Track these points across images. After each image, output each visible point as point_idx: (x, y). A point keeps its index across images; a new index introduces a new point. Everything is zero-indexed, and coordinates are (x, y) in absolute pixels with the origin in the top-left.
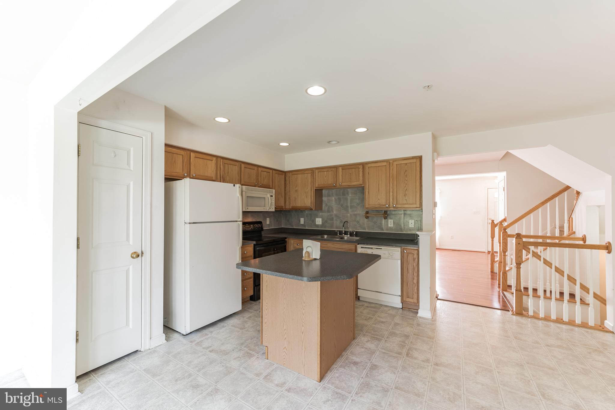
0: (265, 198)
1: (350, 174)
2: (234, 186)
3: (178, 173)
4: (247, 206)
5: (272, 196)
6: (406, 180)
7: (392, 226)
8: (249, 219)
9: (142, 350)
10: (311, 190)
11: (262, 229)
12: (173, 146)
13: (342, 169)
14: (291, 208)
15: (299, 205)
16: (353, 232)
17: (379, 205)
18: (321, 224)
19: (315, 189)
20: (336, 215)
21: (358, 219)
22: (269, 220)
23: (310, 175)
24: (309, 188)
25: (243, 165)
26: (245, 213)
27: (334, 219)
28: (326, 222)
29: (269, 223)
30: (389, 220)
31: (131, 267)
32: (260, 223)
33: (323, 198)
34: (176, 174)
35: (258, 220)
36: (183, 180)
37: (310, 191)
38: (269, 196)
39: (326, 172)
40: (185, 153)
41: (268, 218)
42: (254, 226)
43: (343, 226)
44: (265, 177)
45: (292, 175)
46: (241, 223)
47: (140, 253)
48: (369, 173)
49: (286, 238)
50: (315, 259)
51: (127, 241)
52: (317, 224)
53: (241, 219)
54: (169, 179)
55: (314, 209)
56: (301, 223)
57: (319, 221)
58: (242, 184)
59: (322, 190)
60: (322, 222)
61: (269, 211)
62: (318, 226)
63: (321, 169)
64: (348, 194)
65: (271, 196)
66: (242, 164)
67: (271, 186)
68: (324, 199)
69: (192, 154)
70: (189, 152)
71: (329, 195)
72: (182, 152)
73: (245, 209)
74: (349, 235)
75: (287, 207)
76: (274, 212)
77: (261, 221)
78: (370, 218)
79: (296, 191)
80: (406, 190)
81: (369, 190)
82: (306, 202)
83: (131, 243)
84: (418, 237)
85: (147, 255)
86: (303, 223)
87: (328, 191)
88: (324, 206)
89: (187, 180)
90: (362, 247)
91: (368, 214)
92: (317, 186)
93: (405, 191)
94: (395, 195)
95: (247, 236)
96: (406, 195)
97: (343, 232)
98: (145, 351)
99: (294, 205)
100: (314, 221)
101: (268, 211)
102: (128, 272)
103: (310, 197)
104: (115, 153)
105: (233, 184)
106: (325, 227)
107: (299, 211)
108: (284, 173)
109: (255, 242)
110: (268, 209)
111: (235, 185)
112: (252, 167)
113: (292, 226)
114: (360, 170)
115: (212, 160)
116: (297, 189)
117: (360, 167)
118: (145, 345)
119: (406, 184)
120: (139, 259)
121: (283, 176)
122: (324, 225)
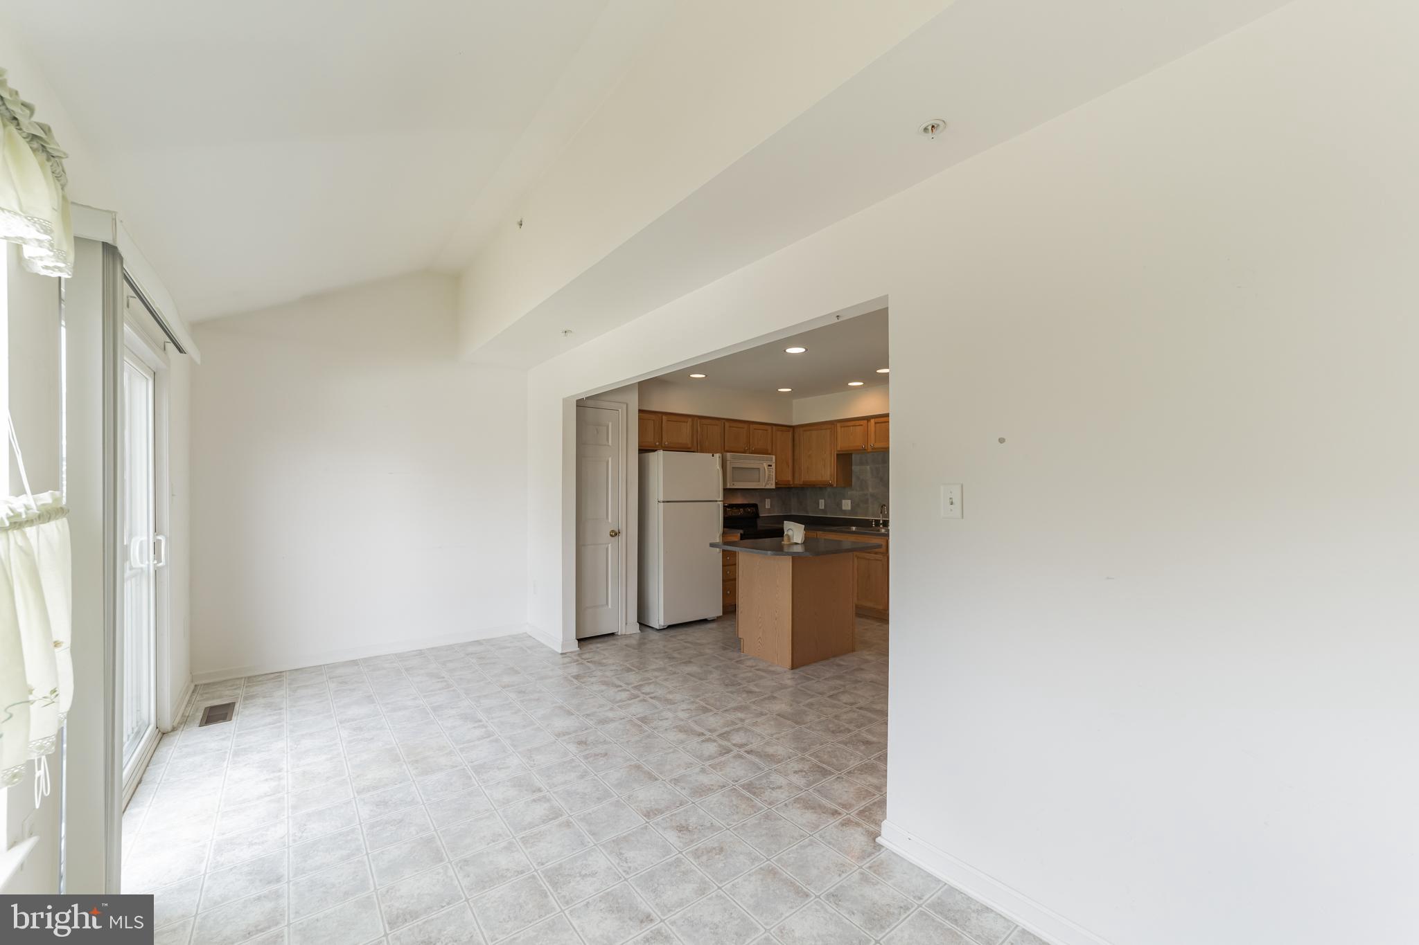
0: (759, 468)
2: (713, 456)
3: (651, 442)
4: (733, 481)
5: (771, 466)
8: (739, 500)
9: (619, 634)
10: (831, 456)
11: (756, 515)
13: (875, 423)
14: (801, 483)
15: (814, 479)
18: (850, 509)
19: (837, 455)
20: (872, 495)
22: (768, 502)
23: (828, 431)
24: (828, 452)
25: (727, 424)
26: (728, 492)
27: (870, 501)
28: (857, 506)
29: (769, 507)
31: (610, 545)
32: (755, 506)
33: (852, 467)
35: (752, 502)
36: (656, 453)
37: (828, 457)
38: (765, 465)
39: (852, 426)
40: (656, 418)
41: (768, 498)
42: (744, 510)
43: (881, 513)
44: (761, 437)
45: (805, 431)
46: (721, 504)
47: (617, 531)
50: (796, 544)
51: (605, 518)
52: (843, 509)
53: (721, 498)
54: (644, 450)
55: (835, 486)
56: (820, 508)
57: (847, 505)
58: (724, 451)
59: (851, 454)
60: (852, 507)
61: (766, 487)
62: (845, 512)
63: (844, 423)
65: (769, 466)
66: (726, 422)
67: (770, 452)
68: (855, 468)
69: (664, 417)
70: (660, 415)
71: (861, 463)
72: (653, 417)
73: (730, 485)
75: (797, 482)
76: (773, 489)
77: (757, 503)
82: (824, 475)
83: (610, 520)
85: (622, 537)
86: (823, 508)
88: (854, 480)
89: (661, 453)
92: (839, 449)
95: (730, 522)
97: (880, 521)
98: (622, 635)
99: (808, 480)
100: (839, 505)
101: (763, 487)
102: (607, 549)
103: (829, 466)
104: (597, 430)
105: (711, 454)
106: (856, 514)
107: (818, 488)
108: (792, 429)
109: (741, 531)
110: (764, 484)
111: (715, 455)
112: (741, 425)
113: (808, 512)
116: (811, 454)
118: (621, 629)
120: (616, 537)
121: (790, 434)
122: (853, 510)
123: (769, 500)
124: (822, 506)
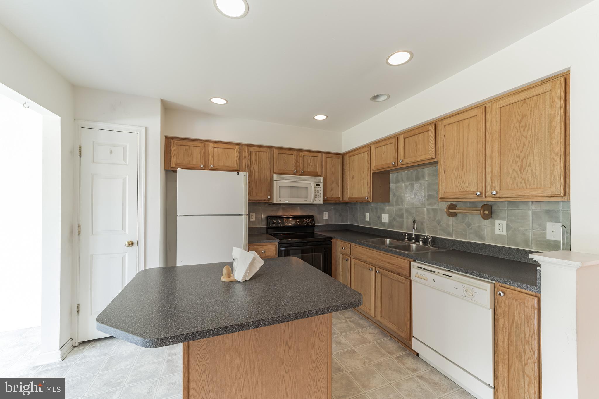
0: (307, 187)
1: (416, 143)
2: (238, 174)
3: (195, 165)
4: (279, 198)
5: (319, 185)
6: (522, 135)
7: (504, 233)
8: (298, 213)
10: (368, 175)
11: (313, 225)
12: (189, 139)
13: (405, 138)
14: (348, 199)
15: (356, 196)
16: (427, 238)
17: (464, 192)
18: (388, 222)
19: (373, 173)
20: (406, 210)
21: (438, 217)
22: (327, 214)
23: (366, 154)
24: (366, 173)
25: (276, 152)
27: (405, 215)
28: (394, 219)
29: (327, 218)
30: (497, 222)
31: (127, 255)
32: (312, 217)
33: (390, 185)
34: (192, 166)
35: (310, 214)
37: (366, 176)
38: (312, 185)
39: (384, 147)
40: (202, 145)
41: (326, 211)
42: (301, 221)
44: (311, 162)
45: (350, 157)
47: (135, 241)
48: (445, 136)
49: (331, 238)
51: (122, 230)
52: (383, 221)
55: (371, 201)
57: (385, 218)
58: (274, 172)
60: (390, 220)
61: (315, 202)
62: (384, 224)
63: (378, 143)
64: (423, 177)
65: (317, 185)
66: (274, 150)
67: (319, 173)
68: (392, 186)
69: (211, 145)
70: (207, 143)
71: (398, 181)
72: (199, 144)
73: (276, 201)
74: (421, 242)
75: (345, 198)
76: (324, 204)
78: (460, 216)
79: (353, 177)
80: (525, 157)
81: (445, 165)
82: (362, 191)
83: (127, 232)
84: (538, 268)
85: (142, 245)
87: (396, 174)
88: (391, 196)
90: (419, 267)
91: (455, 209)
93: (522, 160)
94: (497, 170)
96: (525, 168)
97: (413, 237)
99: (351, 196)
100: (380, 218)
101: (311, 203)
102: (123, 259)
103: (366, 184)
104: (110, 150)
106: (393, 228)
107: (361, 203)
108: (341, 156)
109: (278, 241)
110: (312, 200)
111: (240, 173)
112: (292, 152)
113: (358, 223)
114: (430, 134)
115: (235, 149)
116: (354, 175)
117: (430, 129)
119: (524, 145)
120: (134, 247)
121: (340, 160)
122: (390, 224)
123: (327, 213)
124: (367, 219)
